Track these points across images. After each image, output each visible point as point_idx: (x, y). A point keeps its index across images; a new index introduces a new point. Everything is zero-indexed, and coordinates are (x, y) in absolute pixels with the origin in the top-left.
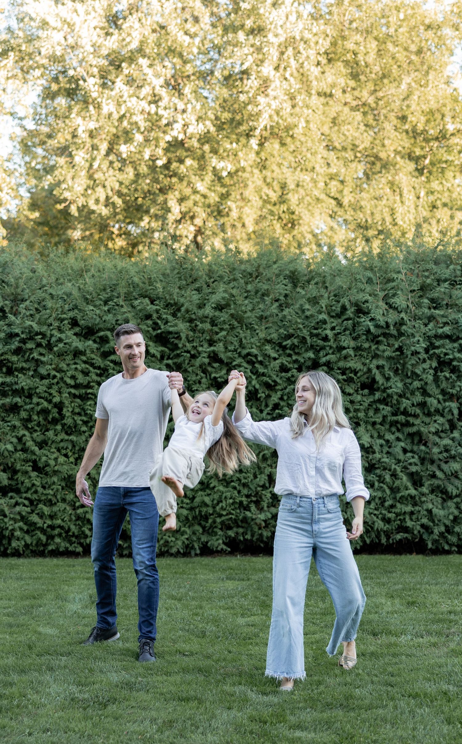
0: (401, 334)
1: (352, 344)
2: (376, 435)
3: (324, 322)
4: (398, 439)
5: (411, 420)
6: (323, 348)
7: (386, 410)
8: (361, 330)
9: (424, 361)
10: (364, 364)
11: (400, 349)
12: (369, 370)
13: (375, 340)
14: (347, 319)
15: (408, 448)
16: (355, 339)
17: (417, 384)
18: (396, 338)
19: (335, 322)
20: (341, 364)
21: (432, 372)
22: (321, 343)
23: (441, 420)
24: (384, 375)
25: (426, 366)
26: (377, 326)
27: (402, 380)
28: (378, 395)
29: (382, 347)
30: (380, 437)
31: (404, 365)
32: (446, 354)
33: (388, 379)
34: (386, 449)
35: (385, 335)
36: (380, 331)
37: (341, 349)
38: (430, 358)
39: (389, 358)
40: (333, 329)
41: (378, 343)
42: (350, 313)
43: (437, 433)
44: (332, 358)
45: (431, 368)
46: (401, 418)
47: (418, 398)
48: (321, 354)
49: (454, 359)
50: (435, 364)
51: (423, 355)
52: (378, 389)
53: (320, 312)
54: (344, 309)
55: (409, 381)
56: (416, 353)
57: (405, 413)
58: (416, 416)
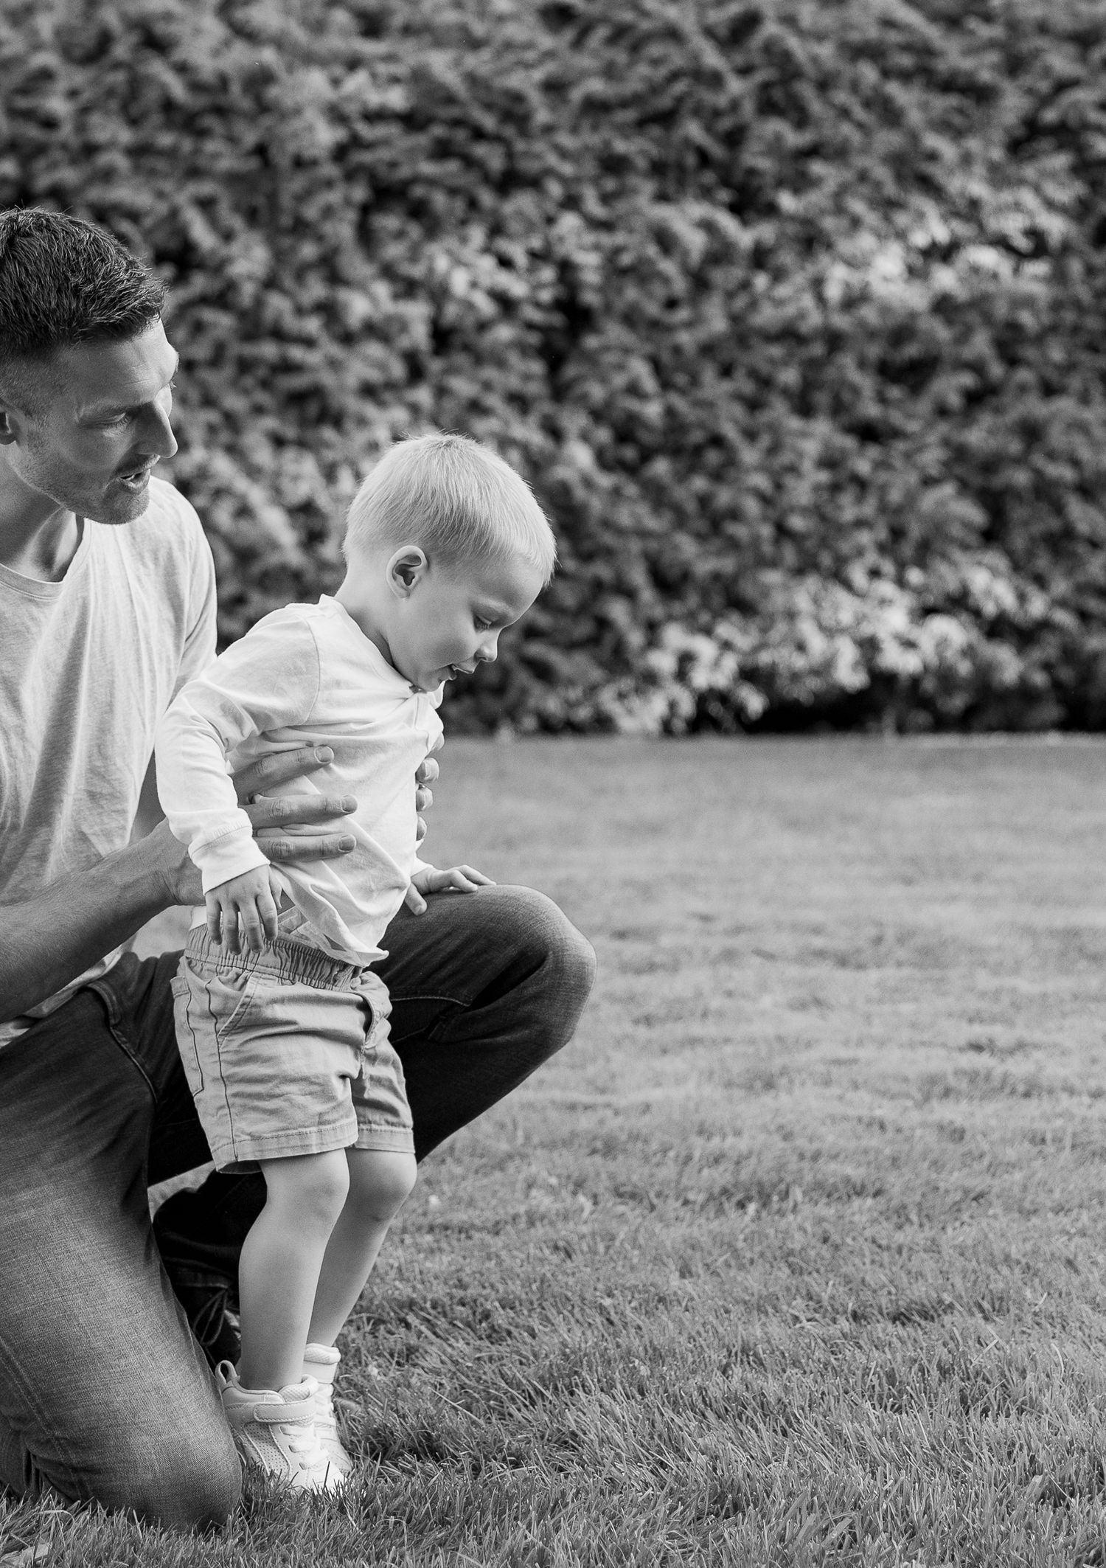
0: (264, 108)
1: (126, 136)
2: (194, 395)
3: (45, 75)
4: (259, 410)
5: (297, 353)
6: (41, 149)
7: (222, 322)
8: (150, 97)
9: (329, 184)
10: (160, 195)
11: (261, 151)
12: (174, 213)
13: (189, 123)
14: (117, 66)
15: (290, 432)
16: (133, 122)
17: (308, 251)
18: (252, 118)
19: (79, 77)
20: (96, 194)
21: (352, 215)
22: (33, 132)
23: (374, 349)
24: (213, 222)
25: (334, 197)
26: (196, 87)
27: (271, 241)
28: (199, 283)
29: (211, 146)
30: (208, 401)
31: (273, 197)
32: (393, 165)
33: (228, 236)
34: (224, 437)
35: (221, 111)
36: (200, 102)
37: (90, 150)
38: (350, 176)
39: (233, 179)
40: (73, 94)
41: (202, 134)
42: (121, 50)
43: (369, 391)
44: (68, 175)
45: (348, 202)
46: (268, 350)
47: (316, 289)
48: (40, 164)
49: (416, 179)
50: (360, 193)
51: (329, 170)
52: (201, 266)
53: (37, 47)
54: (105, 40)
55: (286, 242)
56: (300, 163)
57: (278, 334)
58: (309, 343)
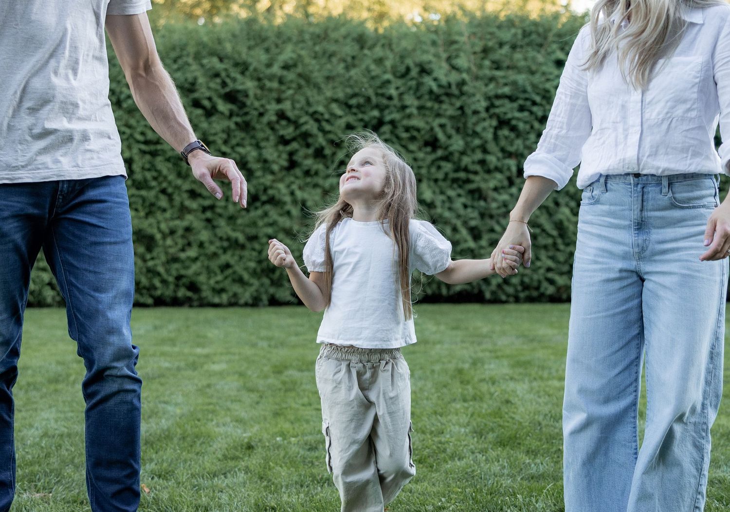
0: (462, 94)
1: (416, 103)
2: (437, 190)
3: (388, 82)
4: (459, 195)
5: (472, 177)
6: (387, 107)
7: (447, 166)
8: (424, 90)
9: (484, 120)
10: (427, 123)
11: (461, 108)
12: (432, 129)
13: (437, 99)
14: (412, 79)
15: (469, 203)
16: (419, 98)
17: (477, 142)
18: (458, 97)
19: (399, 82)
20: (405, 122)
21: (492, 130)
22: (385, 101)
23: (499, 176)
24: (445, 132)
25: (486, 124)
26: (440, 86)
27: (463, 138)
28: (440, 153)
29: (444, 106)
30: (442, 193)
31: (465, 124)
32: (505, 113)
33: (449, 137)
34: (447, 205)
35: (448, 95)
36: (441, 91)
37: (404, 107)
38: (491, 117)
39: (452, 118)
40: (397, 88)
41: (441, 102)
42: (414, 72)
43: (496, 189)
44: (396, 116)
45: (491, 126)
46: (462, 175)
47: (479, 155)
48: (387, 112)
49: (513, 118)
50: (494, 123)
51: (484, 115)
52: (440, 147)
53: (385, 72)
54: (408, 70)
55: (469, 139)
56: (476, 112)
57: (466, 170)
58: (476, 173)
